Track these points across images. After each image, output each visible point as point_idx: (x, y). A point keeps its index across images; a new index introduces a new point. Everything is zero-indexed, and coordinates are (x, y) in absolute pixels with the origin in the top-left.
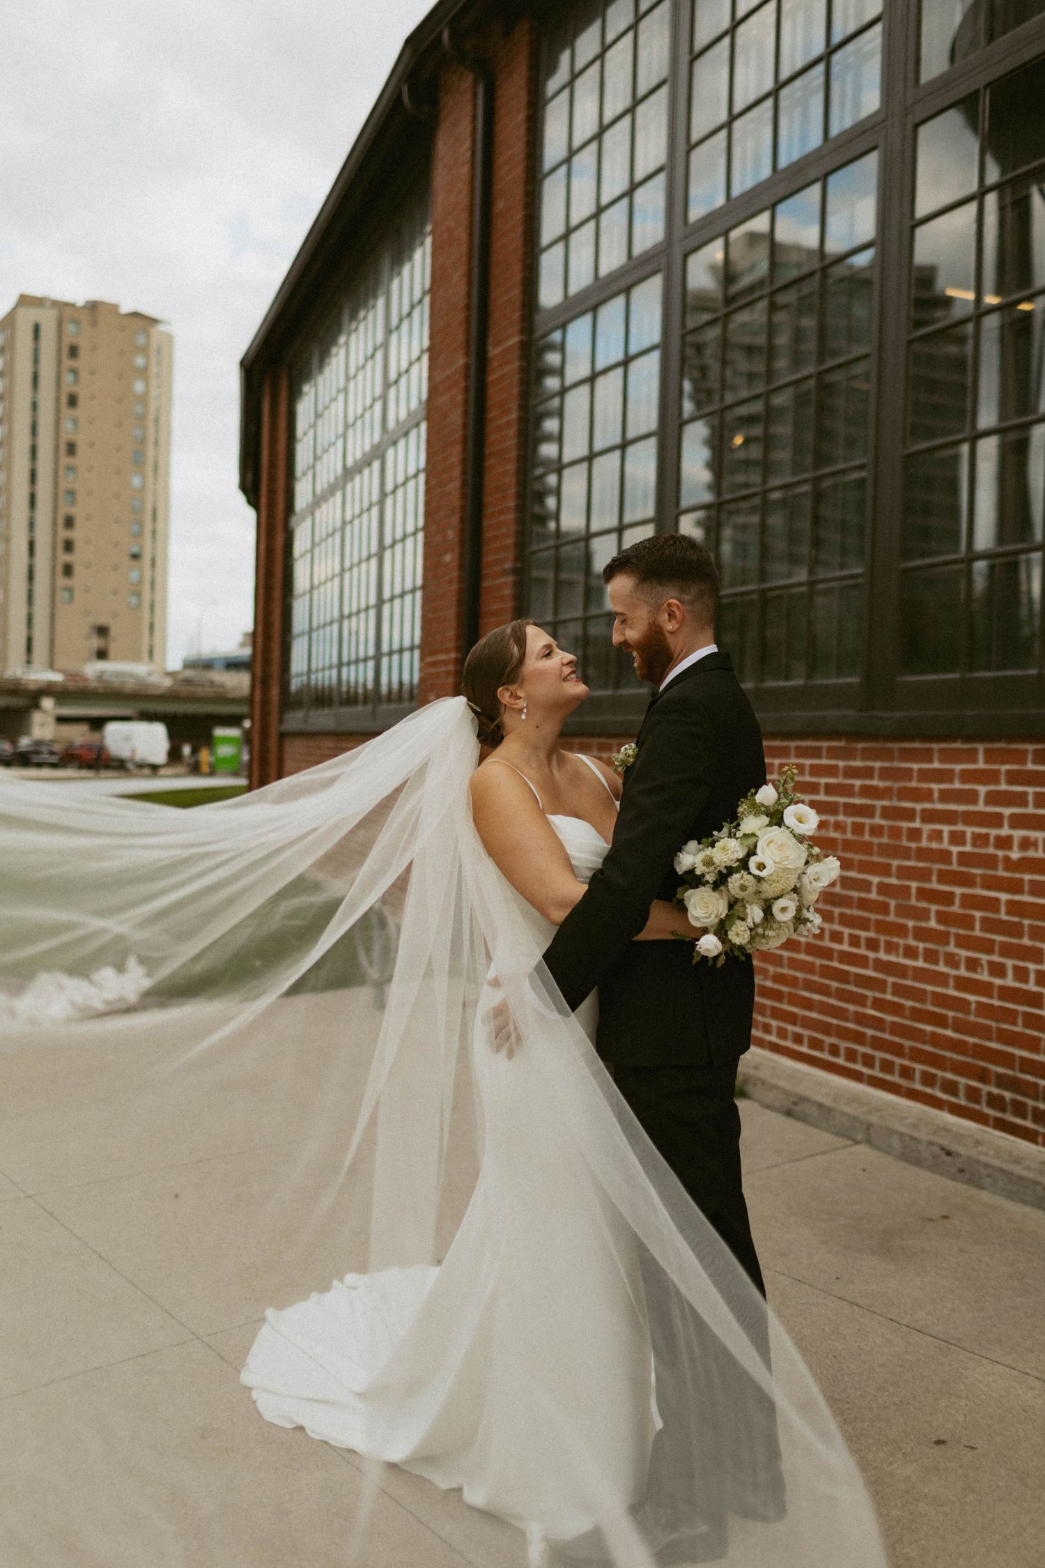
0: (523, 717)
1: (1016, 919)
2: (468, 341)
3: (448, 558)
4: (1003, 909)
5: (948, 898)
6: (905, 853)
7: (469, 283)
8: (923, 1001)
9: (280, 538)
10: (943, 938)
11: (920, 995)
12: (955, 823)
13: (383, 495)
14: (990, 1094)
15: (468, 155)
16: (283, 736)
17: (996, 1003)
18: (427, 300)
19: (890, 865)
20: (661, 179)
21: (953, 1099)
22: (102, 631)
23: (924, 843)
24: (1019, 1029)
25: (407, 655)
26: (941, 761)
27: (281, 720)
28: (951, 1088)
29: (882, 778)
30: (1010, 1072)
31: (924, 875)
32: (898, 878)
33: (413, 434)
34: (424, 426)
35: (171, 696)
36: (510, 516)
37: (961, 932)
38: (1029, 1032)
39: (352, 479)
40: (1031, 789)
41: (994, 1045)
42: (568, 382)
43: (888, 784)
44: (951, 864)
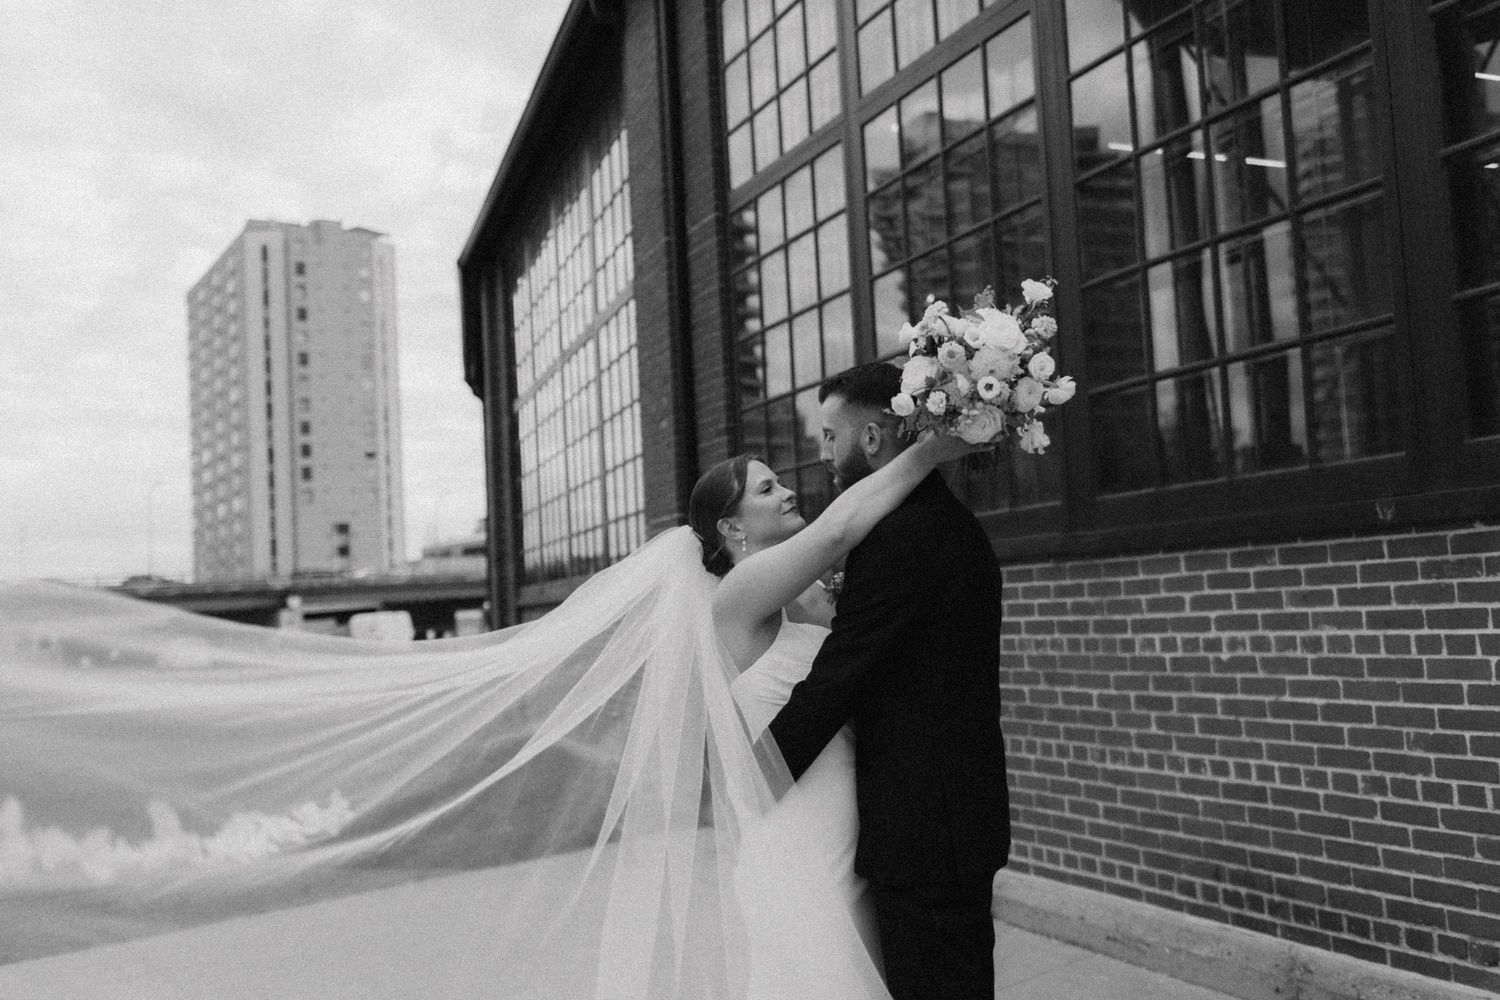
0: (744, 549)
1: (1232, 718)
2: (667, 222)
3: (664, 424)
4: (1219, 709)
5: (1166, 704)
6: (1121, 664)
7: (664, 168)
8: (1153, 806)
9: (505, 422)
10: (1166, 743)
11: (1148, 800)
12: (1164, 631)
13: (600, 372)
14: (1225, 891)
15: (654, 52)
16: (520, 608)
17: (1222, 800)
18: (627, 188)
19: (1107, 677)
20: (834, 58)
21: (1191, 900)
22: (343, 529)
23: (1138, 653)
24: (1247, 824)
25: (632, 520)
26: (1146, 572)
28: (1188, 889)
29: (1091, 594)
30: (1242, 868)
31: (1142, 683)
32: (1117, 689)
33: (623, 313)
34: (632, 304)
35: (415, 584)
36: (720, 380)
37: (1182, 735)
38: (1256, 826)
39: (569, 360)
40: (1232, 592)
41: (1224, 843)
42: (763, 251)
43: (1097, 599)
44: (1165, 671)
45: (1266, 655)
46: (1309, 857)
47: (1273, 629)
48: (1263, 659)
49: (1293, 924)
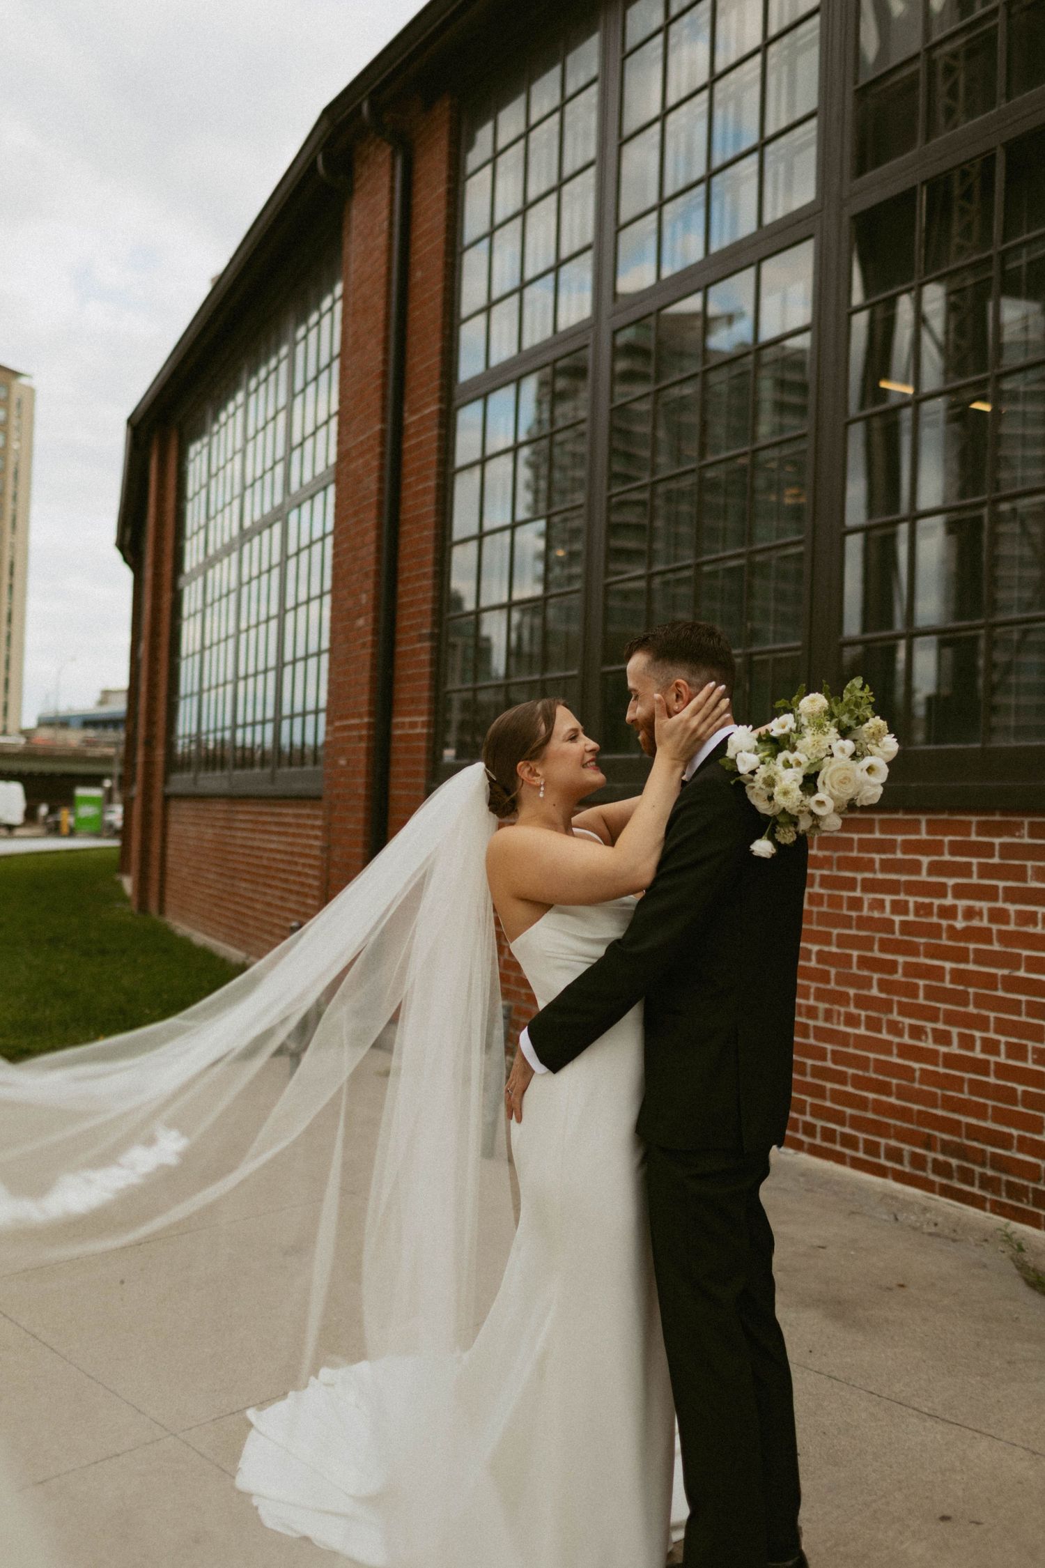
0: (541, 795)
1: (961, 988)
2: (384, 408)
3: (361, 622)
4: (948, 977)
5: (891, 967)
6: (846, 922)
7: (386, 350)
8: (866, 1068)
9: (167, 597)
10: (886, 1006)
11: (862, 1063)
12: (897, 893)
13: (285, 557)
14: (935, 1161)
15: (386, 224)
16: (167, 798)
17: (941, 1070)
18: (336, 365)
19: (830, 934)
20: (588, 257)
21: (898, 1167)
23: (865, 912)
24: (965, 1096)
25: (310, 719)
26: (882, 831)
27: (166, 782)
28: (895, 1155)
29: (820, 847)
30: (956, 1139)
31: (866, 944)
32: (838, 946)
33: (319, 498)
34: (332, 490)
35: (28, 754)
36: (428, 583)
37: (904, 1000)
38: (975, 1098)
39: (250, 540)
40: (975, 861)
41: (939, 1112)
42: (489, 451)
43: (827, 853)
44: (893, 933)
45: (1004, 927)
46: (1028, 1135)
47: (1014, 902)
48: (999, 932)
49: (1005, 1200)
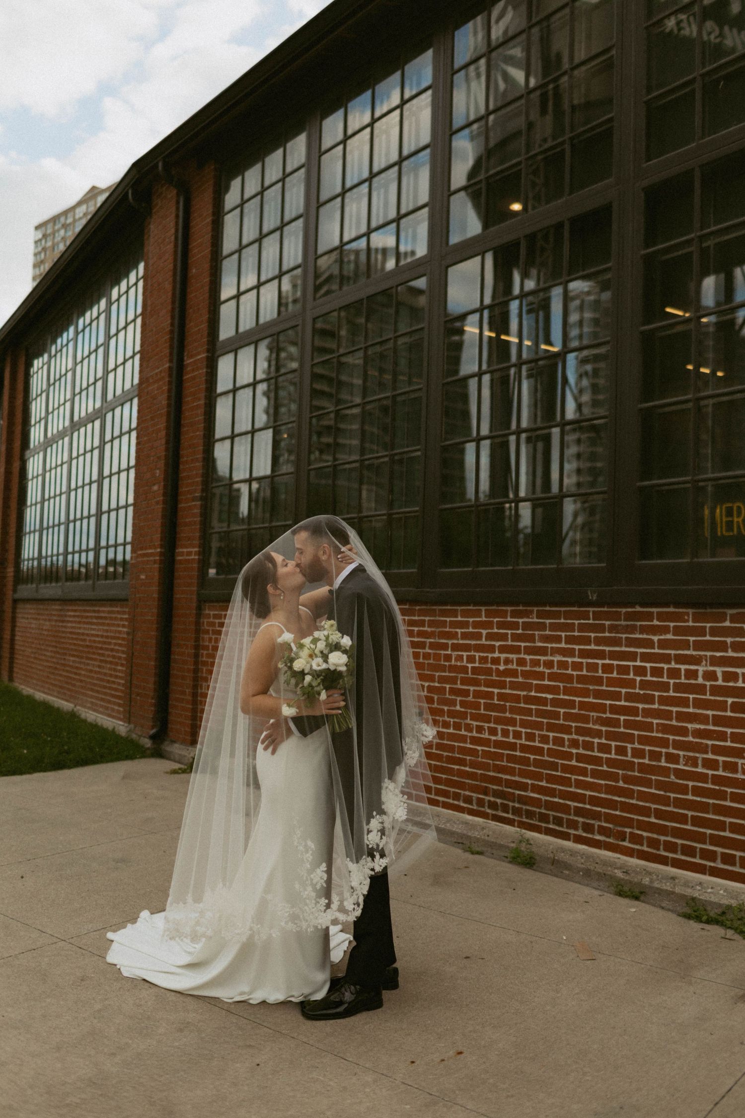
0: (282, 598)
1: (503, 703)
2: (171, 354)
3: (155, 488)
4: (496, 698)
5: (466, 693)
6: (443, 668)
7: (173, 317)
9: (17, 465)
12: (470, 651)
13: (103, 443)
14: (489, 801)
15: (173, 238)
16: (15, 601)
17: (493, 750)
18: (139, 321)
19: (434, 675)
20: (299, 271)
21: (470, 807)
23: (453, 663)
24: (505, 763)
25: (120, 549)
26: (462, 616)
27: (15, 591)
28: (468, 800)
29: (429, 626)
30: (500, 788)
31: (453, 680)
32: (439, 682)
33: (127, 405)
34: (137, 401)
36: (199, 464)
37: (474, 711)
38: (509, 765)
39: (78, 430)
40: (509, 632)
41: (491, 774)
42: (238, 385)
43: (433, 629)
44: (468, 674)
45: (524, 669)
46: (536, 783)
47: (529, 654)
48: (522, 671)
49: (525, 820)
